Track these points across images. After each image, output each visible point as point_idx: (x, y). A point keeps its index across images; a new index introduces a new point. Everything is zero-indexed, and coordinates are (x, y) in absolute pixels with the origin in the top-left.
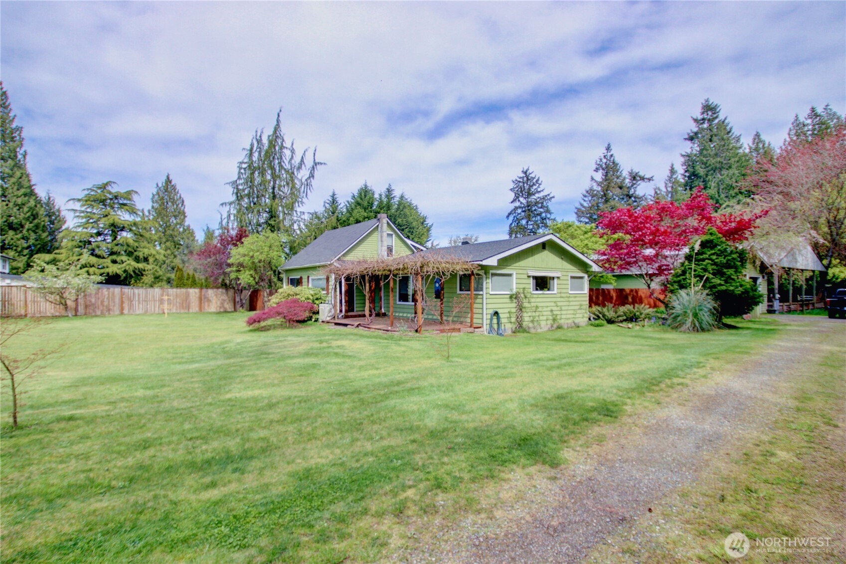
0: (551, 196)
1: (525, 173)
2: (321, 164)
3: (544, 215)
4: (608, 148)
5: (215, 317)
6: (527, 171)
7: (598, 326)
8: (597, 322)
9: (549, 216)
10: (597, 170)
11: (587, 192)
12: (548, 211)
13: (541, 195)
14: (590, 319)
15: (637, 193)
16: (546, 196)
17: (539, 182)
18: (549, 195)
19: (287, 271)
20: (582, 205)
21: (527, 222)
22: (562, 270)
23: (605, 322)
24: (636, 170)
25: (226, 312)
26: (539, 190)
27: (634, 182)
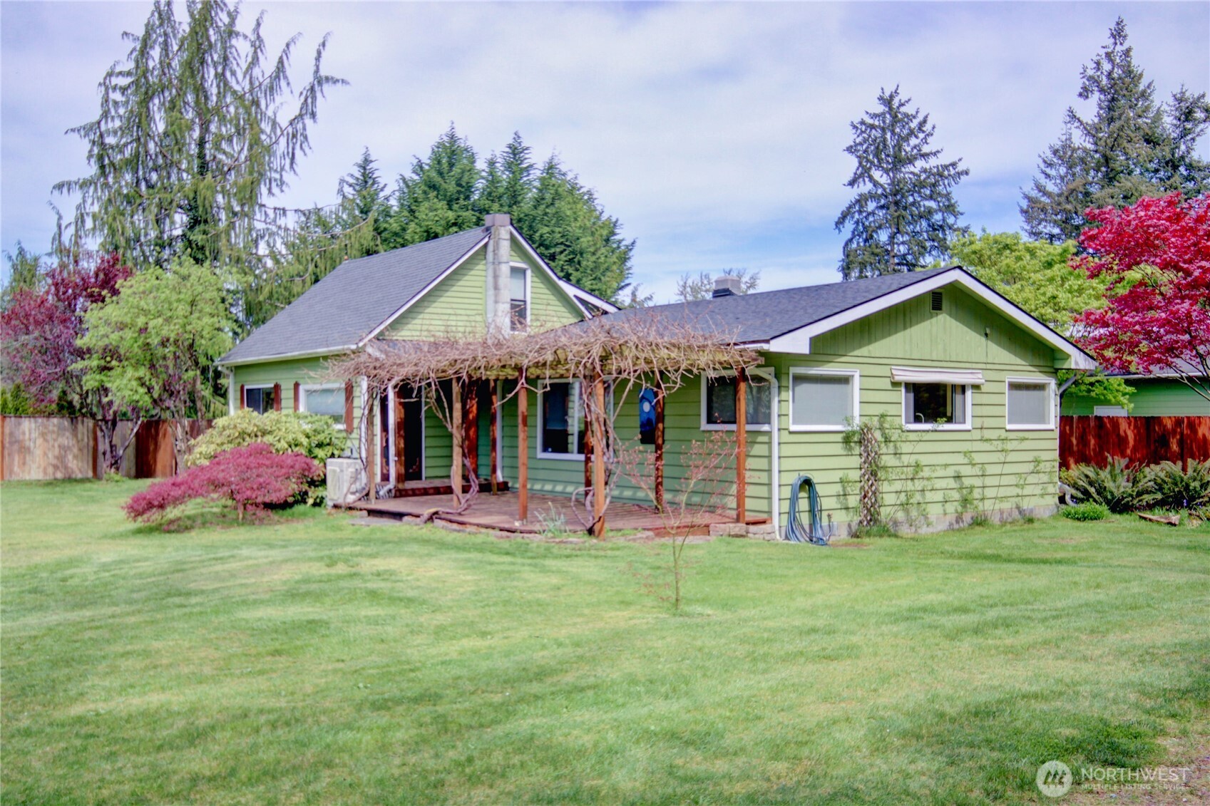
0: (960, 167)
1: (887, 102)
2: (336, 81)
3: (937, 217)
4: (1118, 34)
5: (40, 495)
6: (891, 97)
7: (1084, 518)
8: (1082, 508)
9: (951, 220)
10: (1085, 94)
11: (1055, 152)
12: (950, 208)
13: (933, 162)
14: (1062, 500)
15: (1195, 155)
16: (946, 167)
17: (928, 128)
18: (954, 165)
19: (238, 369)
20: (1040, 189)
21: (892, 237)
22: (987, 366)
23: (1104, 509)
24: (1192, 92)
25: (69, 480)
26: (925, 149)
27: (1189, 126)
